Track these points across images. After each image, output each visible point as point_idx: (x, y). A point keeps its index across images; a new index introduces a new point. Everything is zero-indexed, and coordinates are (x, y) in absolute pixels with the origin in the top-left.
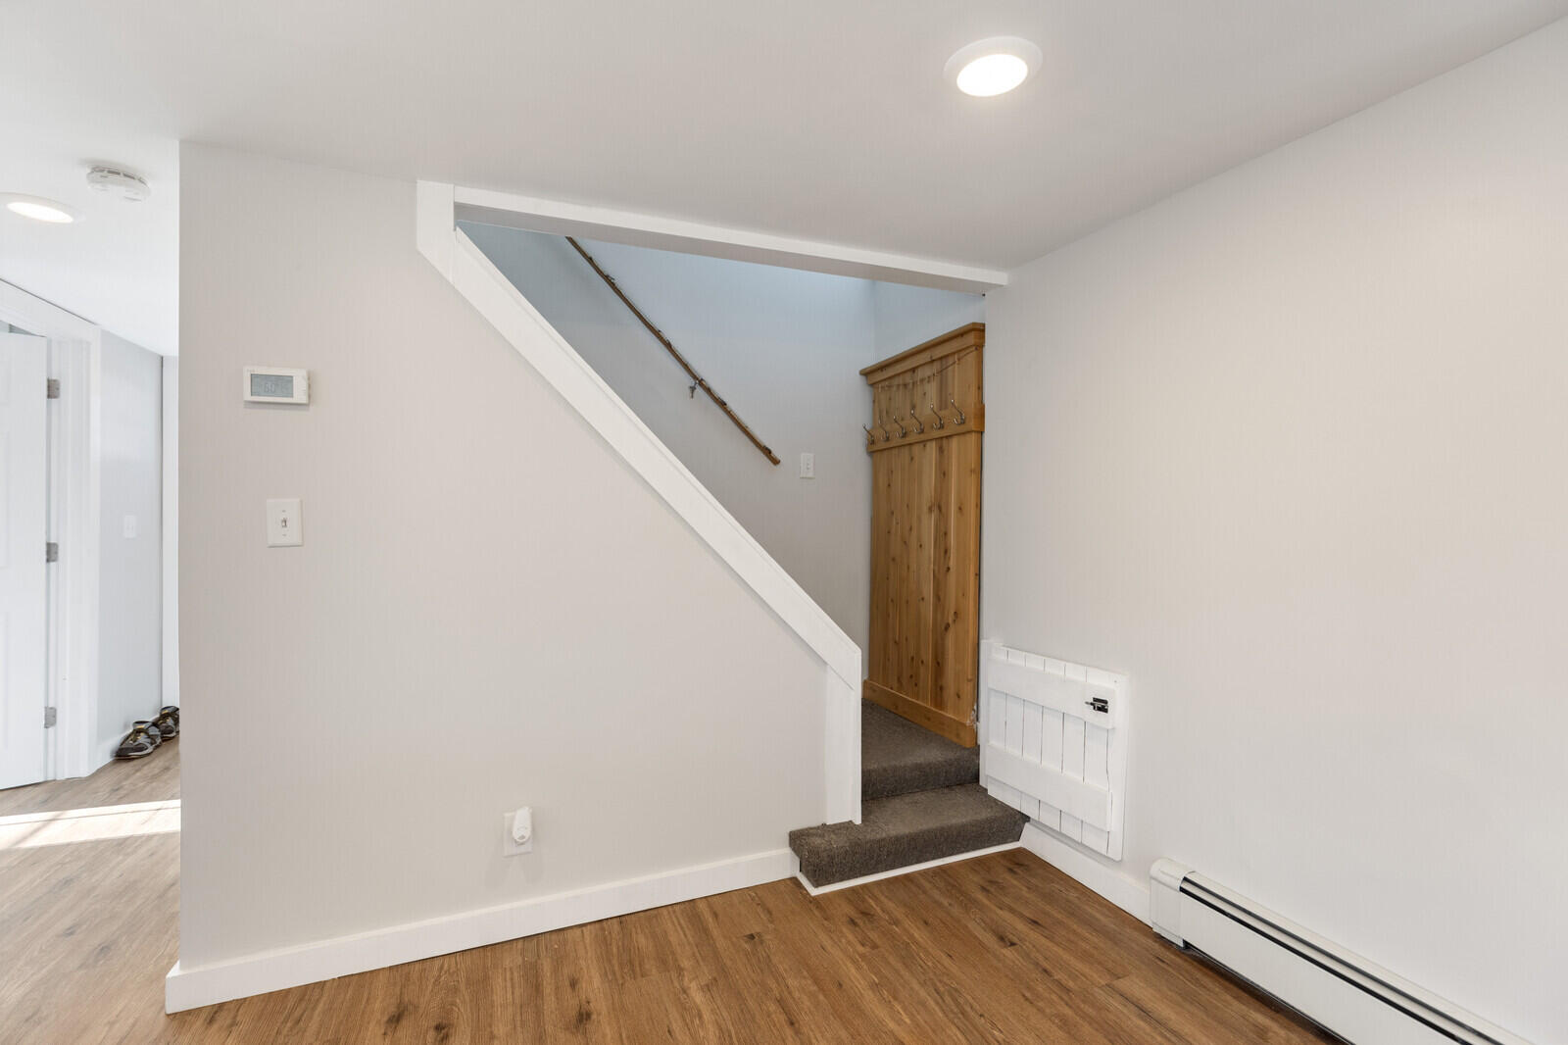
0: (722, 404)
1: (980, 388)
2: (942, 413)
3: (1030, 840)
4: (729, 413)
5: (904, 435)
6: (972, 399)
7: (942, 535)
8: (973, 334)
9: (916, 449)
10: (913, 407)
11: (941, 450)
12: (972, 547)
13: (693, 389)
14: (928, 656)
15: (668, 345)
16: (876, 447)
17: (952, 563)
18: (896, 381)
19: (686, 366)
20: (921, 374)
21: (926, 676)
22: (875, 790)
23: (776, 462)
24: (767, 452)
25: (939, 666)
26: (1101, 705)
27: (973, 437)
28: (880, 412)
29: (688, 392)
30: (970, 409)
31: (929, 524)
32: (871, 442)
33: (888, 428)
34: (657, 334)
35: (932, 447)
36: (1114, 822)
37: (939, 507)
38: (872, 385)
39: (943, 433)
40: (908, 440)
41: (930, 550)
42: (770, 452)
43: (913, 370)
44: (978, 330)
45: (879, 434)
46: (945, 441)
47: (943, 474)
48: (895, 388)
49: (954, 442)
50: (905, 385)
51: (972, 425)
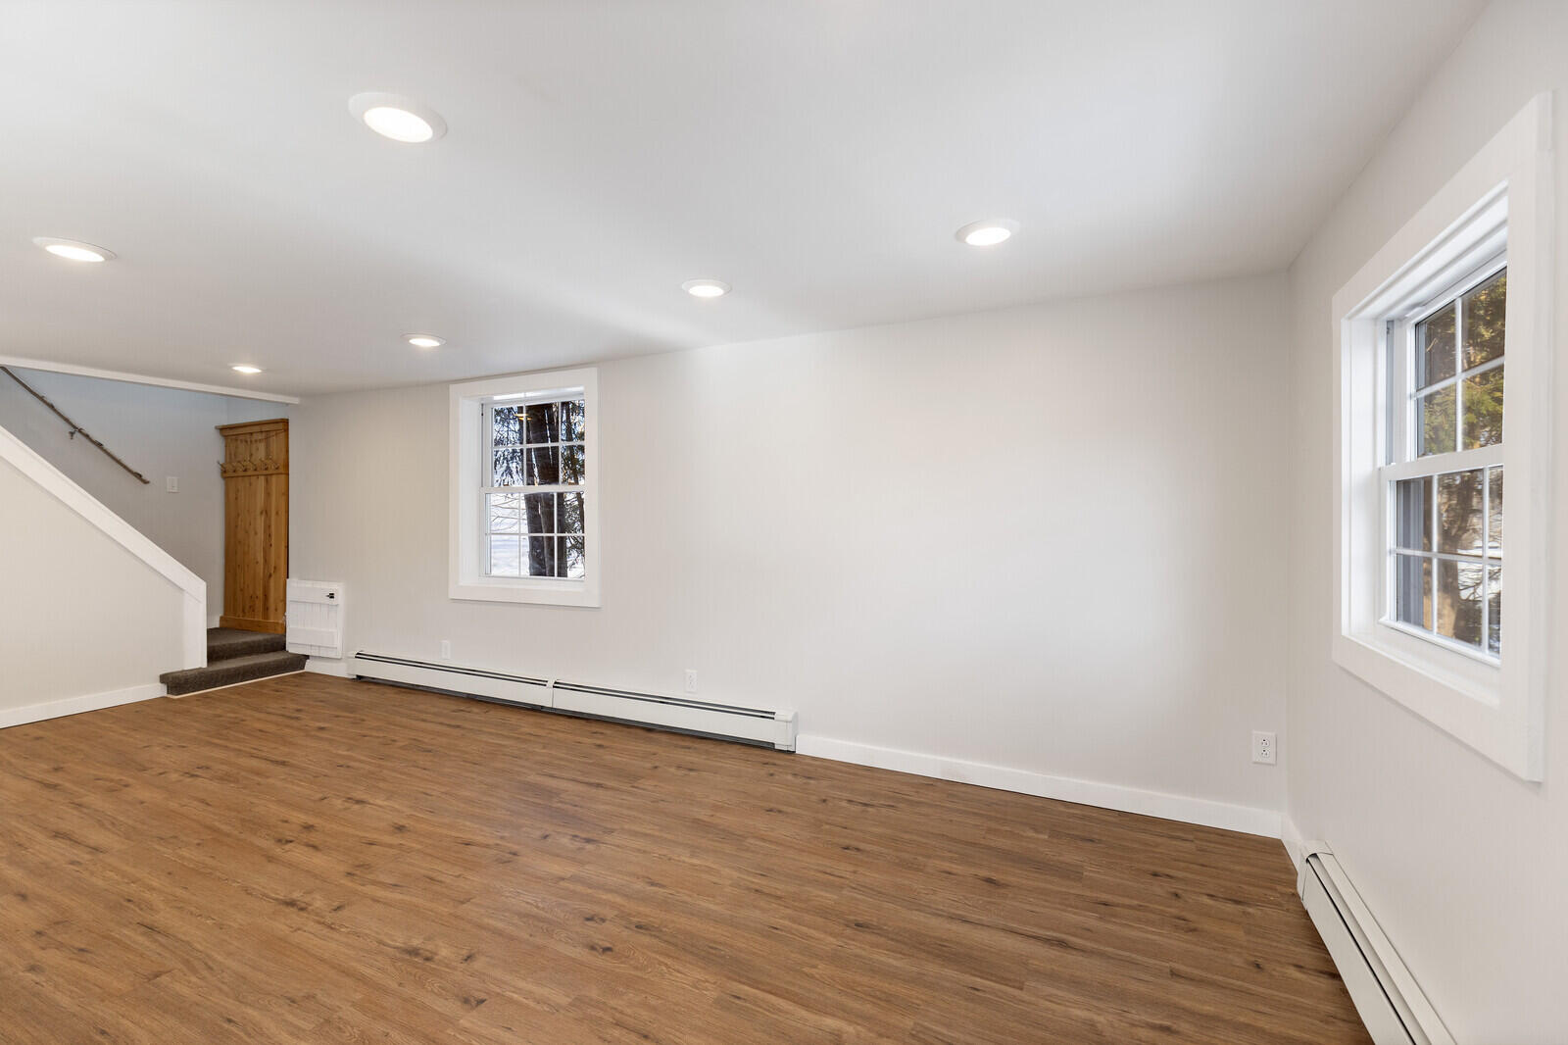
0: (99, 445)
1: (287, 451)
2: (268, 462)
3: (310, 667)
4: (105, 451)
5: (245, 470)
6: (283, 456)
7: (268, 527)
8: (281, 424)
9: (253, 479)
10: (251, 455)
11: (267, 481)
12: (283, 532)
13: (72, 434)
14: (260, 593)
15: (51, 407)
16: (227, 473)
17: (273, 542)
18: (241, 437)
19: (67, 420)
20: (255, 437)
21: (259, 604)
22: (213, 655)
23: (146, 482)
24: (139, 476)
25: (266, 596)
26: (332, 596)
27: (283, 477)
28: (230, 454)
29: (68, 435)
30: (281, 463)
31: (260, 523)
32: (224, 471)
33: (235, 464)
34: (42, 399)
35: (263, 478)
36: (338, 643)
37: (266, 512)
38: (225, 436)
39: (267, 472)
40: (248, 473)
41: (261, 535)
42: (141, 476)
43: (251, 434)
44: (285, 422)
45: (229, 467)
46: (269, 477)
47: (268, 494)
48: (239, 442)
49: (274, 478)
50: (246, 442)
51: (282, 470)
